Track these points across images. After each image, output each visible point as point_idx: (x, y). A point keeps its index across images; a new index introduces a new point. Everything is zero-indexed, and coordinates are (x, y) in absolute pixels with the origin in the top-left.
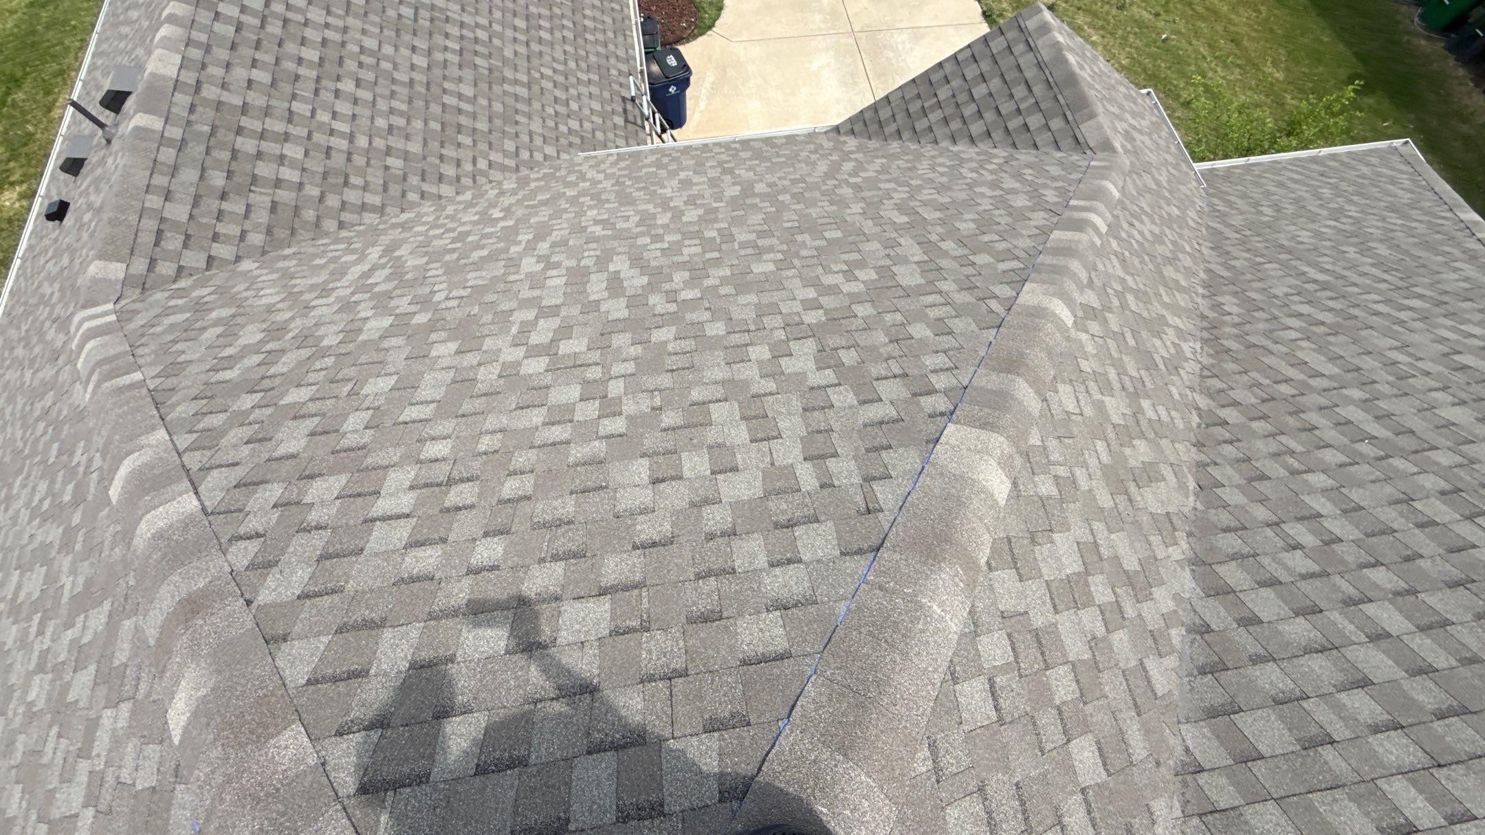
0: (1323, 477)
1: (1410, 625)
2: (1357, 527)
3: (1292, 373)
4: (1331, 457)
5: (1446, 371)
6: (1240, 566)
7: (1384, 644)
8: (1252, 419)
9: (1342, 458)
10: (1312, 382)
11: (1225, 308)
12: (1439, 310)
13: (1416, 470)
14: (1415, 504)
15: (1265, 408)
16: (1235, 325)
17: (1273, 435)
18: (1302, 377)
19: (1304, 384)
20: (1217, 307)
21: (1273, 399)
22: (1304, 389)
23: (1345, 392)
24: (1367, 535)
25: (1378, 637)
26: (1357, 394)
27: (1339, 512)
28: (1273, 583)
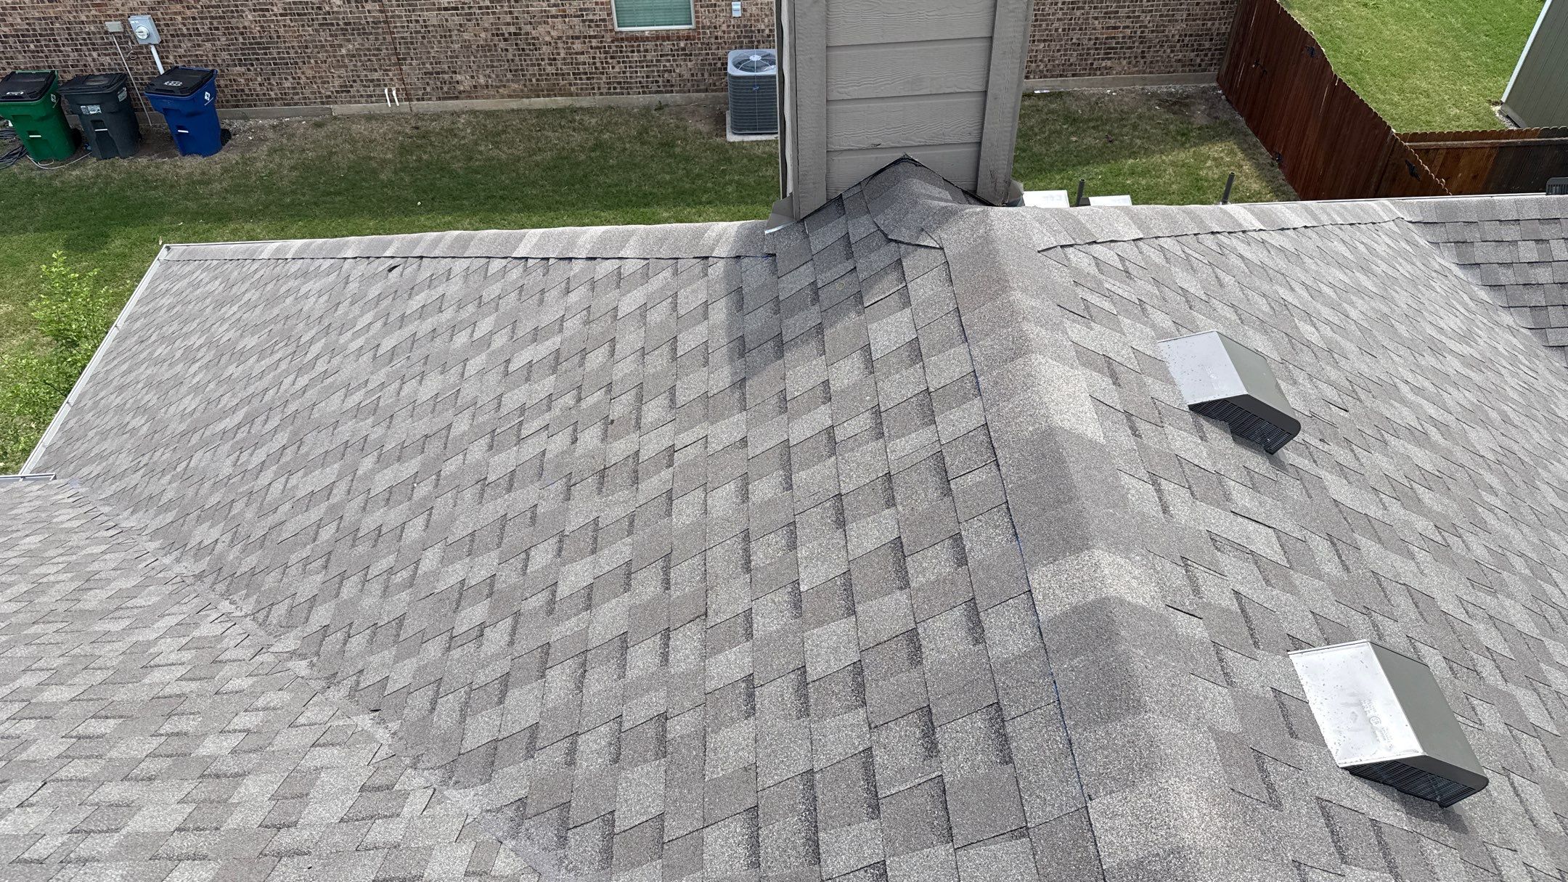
0: (429, 553)
1: (589, 559)
2: (489, 550)
3: (315, 514)
4: (414, 532)
5: (388, 368)
6: (475, 714)
7: (596, 598)
8: (337, 595)
9: (420, 521)
10: (333, 500)
11: (206, 543)
12: (333, 336)
13: (461, 457)
14: (490, 480)
15: (334, 570)
16: (232, 544)
17: (365, 581)
18: (324, 506)
19: (332, 509)
20: (200, 551)
21: (330, 553)
22: (336, 513)
23: (360, 472)
24: (499, 545)
25: (589, 599)
26: (367, 463)
27: (467, 560)
28: (505, 682)
